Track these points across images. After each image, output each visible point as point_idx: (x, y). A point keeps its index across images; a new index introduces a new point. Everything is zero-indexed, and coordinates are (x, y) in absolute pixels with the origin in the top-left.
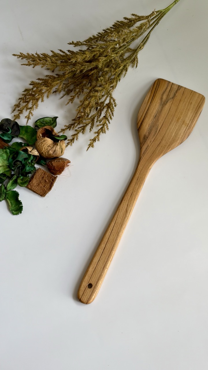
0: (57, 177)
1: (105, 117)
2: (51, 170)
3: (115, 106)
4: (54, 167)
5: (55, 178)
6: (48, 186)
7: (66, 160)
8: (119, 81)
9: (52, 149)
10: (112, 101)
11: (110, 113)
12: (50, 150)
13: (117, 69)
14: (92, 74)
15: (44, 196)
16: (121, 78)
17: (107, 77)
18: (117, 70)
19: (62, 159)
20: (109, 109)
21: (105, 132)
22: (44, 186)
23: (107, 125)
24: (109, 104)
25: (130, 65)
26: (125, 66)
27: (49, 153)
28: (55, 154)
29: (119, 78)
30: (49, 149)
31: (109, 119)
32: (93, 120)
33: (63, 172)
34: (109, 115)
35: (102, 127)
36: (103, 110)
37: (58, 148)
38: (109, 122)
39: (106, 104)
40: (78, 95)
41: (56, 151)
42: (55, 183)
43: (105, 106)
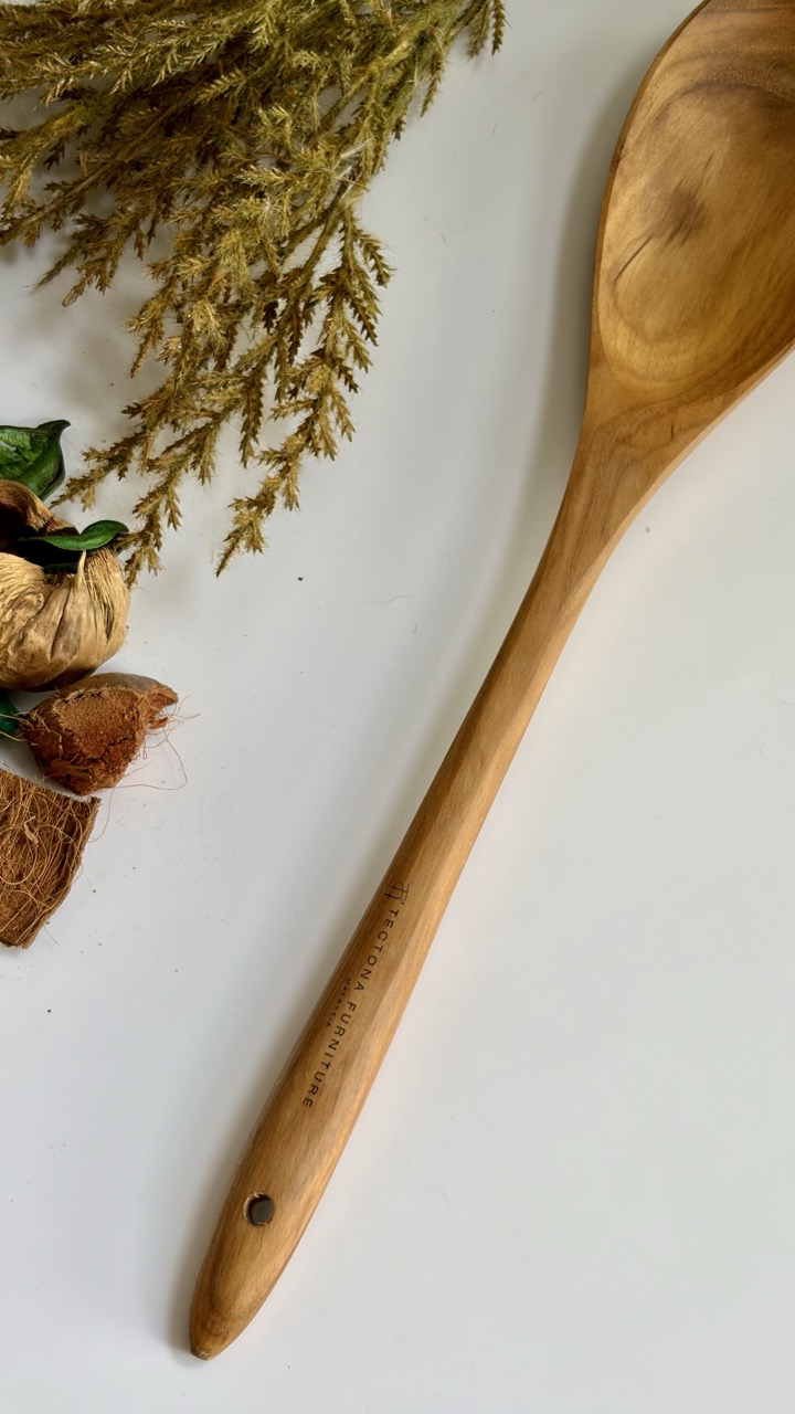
0: (94, 801)
1: (320, 353)
2: (55, 763)
3: (381, 280)
4: (68, 739)
5: (86, 811)
6: (42, 870)
7: (142, 682)
8: (398, 137)
9: (45, 617)
10: (358, 253)
11: (352, 327)
12: (28, 625)
13: (373, 58)
14: (221, 98)
15: (26, 942)
16: (404, 119)
17: (316, 106)
18: (373, 67)
19: (114, 679)
20: (346, 305)
21: (330, 451)
22: (20, 877)
23: (339, 401)
24: (343, 275)
25: (452, 39)
26: (423, 40)
27: (27, 646)
28: (66, 648)
29: (394, 117)
30: (19, 624)
31: (349, 362)
32: (253, 385)
33: (130, 767)
34: (344, 340)
35: (308, 420)
36: (309, 319)
37: (78, 603)
38: (349, 379)
39: (322, 280)
40: (140, 235)
41: (72, 629)
42: (88, 847)
43: (319, 289)
